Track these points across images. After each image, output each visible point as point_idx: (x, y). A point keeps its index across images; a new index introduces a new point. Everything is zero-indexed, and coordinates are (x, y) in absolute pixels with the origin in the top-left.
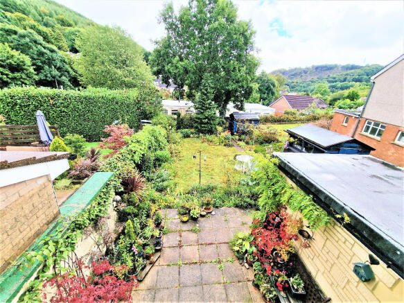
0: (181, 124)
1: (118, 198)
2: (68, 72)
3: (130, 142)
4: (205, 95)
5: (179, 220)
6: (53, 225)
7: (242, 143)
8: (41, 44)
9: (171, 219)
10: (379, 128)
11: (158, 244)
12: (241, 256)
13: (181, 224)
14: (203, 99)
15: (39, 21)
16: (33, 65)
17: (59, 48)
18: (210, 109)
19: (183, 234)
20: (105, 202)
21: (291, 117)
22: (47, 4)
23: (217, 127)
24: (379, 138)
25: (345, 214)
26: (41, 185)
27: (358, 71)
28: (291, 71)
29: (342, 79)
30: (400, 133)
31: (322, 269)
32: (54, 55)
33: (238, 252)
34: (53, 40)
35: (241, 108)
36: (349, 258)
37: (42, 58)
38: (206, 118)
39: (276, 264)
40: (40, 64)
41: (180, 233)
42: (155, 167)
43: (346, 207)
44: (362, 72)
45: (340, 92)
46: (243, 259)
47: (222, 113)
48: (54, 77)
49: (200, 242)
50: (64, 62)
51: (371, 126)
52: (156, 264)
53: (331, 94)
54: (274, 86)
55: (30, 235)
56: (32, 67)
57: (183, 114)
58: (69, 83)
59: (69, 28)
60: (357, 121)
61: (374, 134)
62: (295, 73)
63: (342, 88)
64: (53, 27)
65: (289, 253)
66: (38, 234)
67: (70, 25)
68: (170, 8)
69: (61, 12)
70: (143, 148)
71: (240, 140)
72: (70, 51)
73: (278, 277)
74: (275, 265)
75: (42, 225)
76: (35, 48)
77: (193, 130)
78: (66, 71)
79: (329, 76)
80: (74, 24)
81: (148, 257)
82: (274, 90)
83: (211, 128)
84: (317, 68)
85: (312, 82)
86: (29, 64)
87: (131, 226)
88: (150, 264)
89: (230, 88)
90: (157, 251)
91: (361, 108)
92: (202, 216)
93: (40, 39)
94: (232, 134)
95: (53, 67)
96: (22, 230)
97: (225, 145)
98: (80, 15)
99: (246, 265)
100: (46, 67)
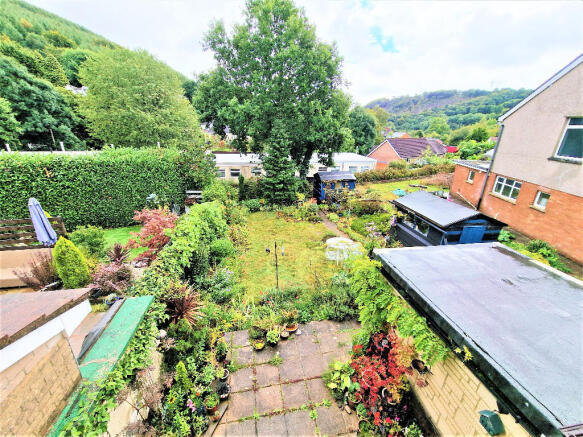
0: (245, 192)
1: (163, 333)
2: (70, 118)
3: (173, 236)
4: (278, 149)
5: (251, 349)
6: (73, 398)
7: (333, 216)
8: (24, 79)
9: (240, 346)
10: (513, 187)
11: (223, 390)
12: (340, 396)
13: (255, 354)
14: (276, 156)
15: (19, 40)
16: (14, 111)
17: (54, 81)
18: (285, 169)
19: (259, 369)
20: (144, 345)
21: (398, 172)
22: (31, 13)
23: (298, 194)
24: (513, 201)
25: (465, 348)
26: (54, 347)
27: (485, 98)
28: (395, 101)
29: (465, 110)
30: (539, 194)
31: (444, 414)
32: (47, 93)
33: (335, 390)
34: (42, 69)
35: (330, 163)
36: (475, 403)
37: (27, 99)
38: (281, 182)
39: (386, 407)
40: (25, 108)
41: (253, 367)
42: (212, 265)
43: (466, 338)
44: (490, 99)
45: (463, 128)
46: (342, 400)
47: (302, 173)
48: (48, 127)
49: (284, 379)
50: (63, 102)
51: (504, 184)
52: (223, 421)
53: (451, 131)
54: (373, 125)
55: (42, 423)
56: (12, 115)
57: (247, 178)
58: (72, 135)
59: (67, 49)
60: (485, 177)
61: (508, 195)
62: (401, 104)
63: (466, 123)
64: (42, 48)
65: (401, 392)
66: (53, 419)
67: (68, 45)
68: (220, 29)
69: (52, 27)
70: (192, 244)
71: (330, 210)
72: (71, 84)
73: (390, 428)
74: (384, 410)
75: (57, 404)
76: (14, 84)
77: (263, 201)
78: (66, 117)
79: (447, 106)
80: (74, 43)
81: (210, 412)
82: (374, 131)
83: (289, 196)
84: (430, 96)
85: (425, 115)
86: (9, 110)
87: (184, 369)
88: (215, 421)
89: (312, 138)
90: (222, 400)
91: (491, 153)
92: (283, 339)
93: (22, 69)
94: (319, 203)
95: (45, 111)
96: (30, 420)
97: (309, 220)
98: (83, 29)
99: (347, 408)
100: (35, 112)
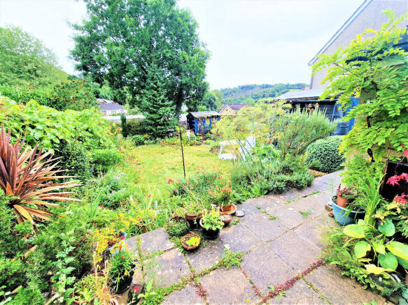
0: (128, 131)
5: (178, 252)
9: (157, 254)
54: (215, 100)
57: (129, 119)
71: (205, 139)
79: (252, 94)
84: (243, 88)
92: (225, 225)
94: (195, 135)
